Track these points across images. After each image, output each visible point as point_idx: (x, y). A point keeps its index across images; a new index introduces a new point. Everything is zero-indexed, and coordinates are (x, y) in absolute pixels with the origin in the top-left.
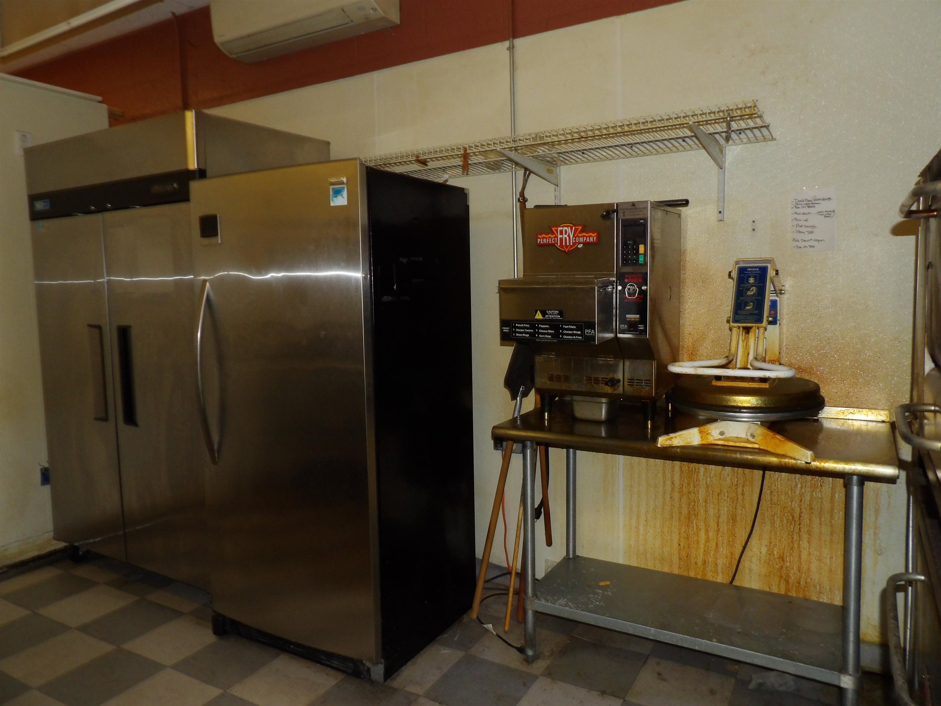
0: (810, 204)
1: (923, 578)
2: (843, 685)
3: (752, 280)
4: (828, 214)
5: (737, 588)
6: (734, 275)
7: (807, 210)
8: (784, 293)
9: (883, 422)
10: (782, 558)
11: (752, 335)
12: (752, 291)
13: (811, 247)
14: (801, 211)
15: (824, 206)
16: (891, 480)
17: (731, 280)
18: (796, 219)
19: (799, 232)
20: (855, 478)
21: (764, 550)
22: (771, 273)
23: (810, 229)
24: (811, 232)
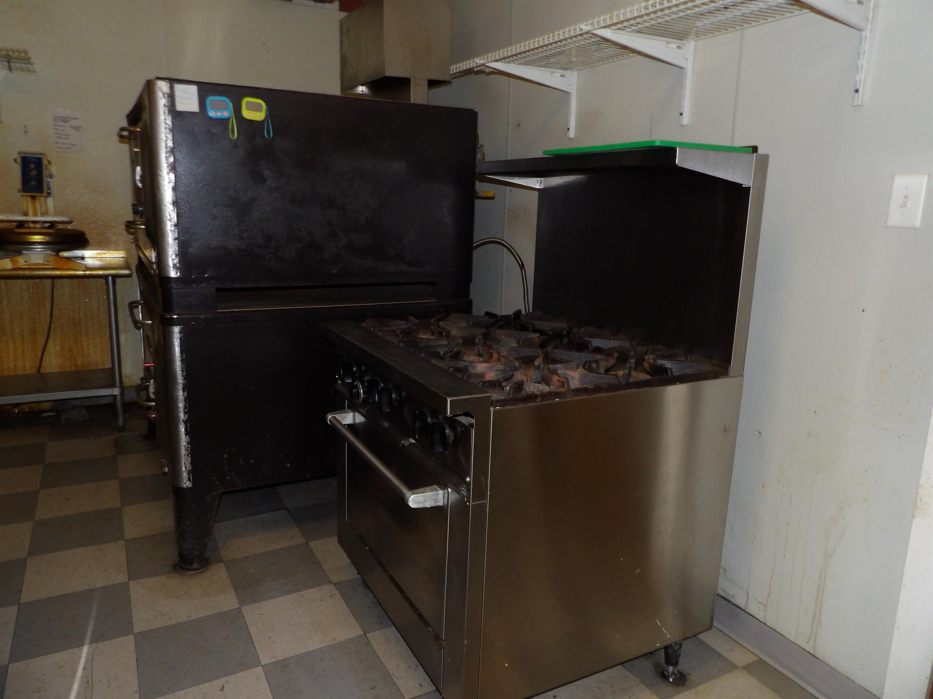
0: (65, 120)
1: (143, 302)
2: (115, 394)
3: (32, 166)
4: (77, 128)
5: (42, 374)
6: (19, 160)
7: (63, 124)
8: (53, 177)
9: (122, 257)
10: (71, 350)
11: (37, 201)
12: (34, 173)
13: (68, 148)
14: (58, 123)
15: (74, 123)
16: (129, 276)
17: (16, 164)
18: (56, 129)
19: (59, 138)
20: (110, 278)
21: (58, 348)
22: (45, 162)
23: (66, 137)
24: (67, 139)
